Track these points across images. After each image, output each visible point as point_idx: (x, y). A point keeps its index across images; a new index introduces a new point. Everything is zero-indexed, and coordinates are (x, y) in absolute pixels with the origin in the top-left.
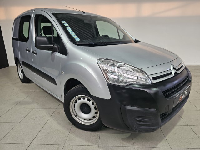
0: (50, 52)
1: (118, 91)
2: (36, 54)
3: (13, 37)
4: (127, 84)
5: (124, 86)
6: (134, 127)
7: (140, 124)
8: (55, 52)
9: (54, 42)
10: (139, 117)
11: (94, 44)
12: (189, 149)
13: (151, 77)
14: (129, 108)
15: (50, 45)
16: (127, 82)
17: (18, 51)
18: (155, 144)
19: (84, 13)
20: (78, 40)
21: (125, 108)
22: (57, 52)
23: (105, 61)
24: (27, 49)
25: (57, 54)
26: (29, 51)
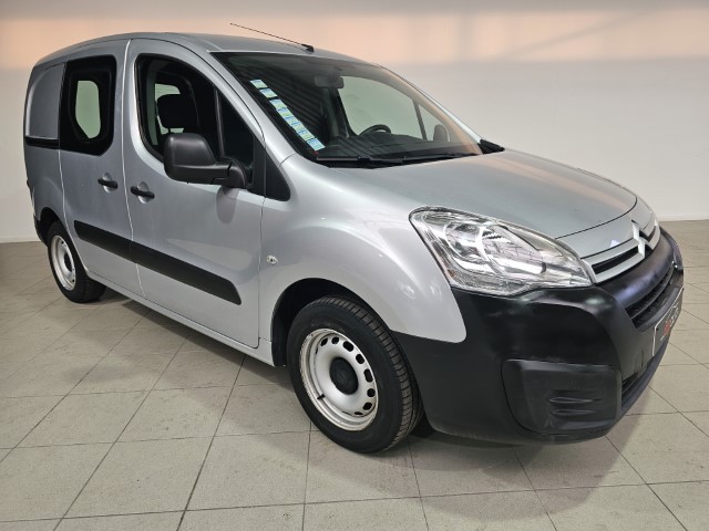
0: (214, 188)
1: (492, 315)
2: (149, 196)
3: (27, 134)
4: (521, 289)
5: (511, 296)
6: (546, 424)
7: (563, 417)
8: (235, 190)
9: (228, 153)
10: (561, 393)
11: (372, 159)
12: (699, 482)
13: (589, 264)
14: (530, 365)
15: (218, 164)
16: (522, 285)
17: (56, 187)
18: (596, 477)
19: (310, 49)
20: (317, 145)
21: (517, 367)
22: (242, 187)
23: (438, 215)
24: (105, 179)
25: (244, 196)
26: (112, 185)
